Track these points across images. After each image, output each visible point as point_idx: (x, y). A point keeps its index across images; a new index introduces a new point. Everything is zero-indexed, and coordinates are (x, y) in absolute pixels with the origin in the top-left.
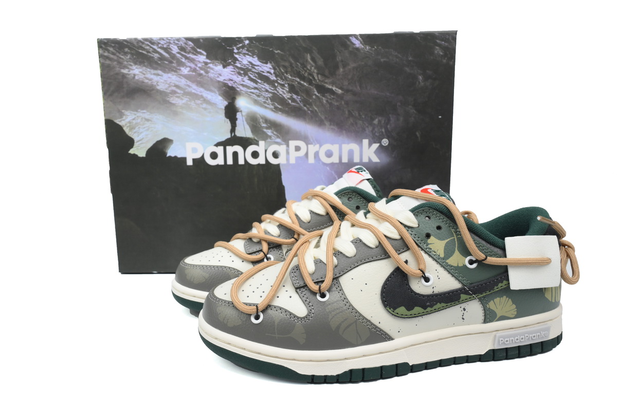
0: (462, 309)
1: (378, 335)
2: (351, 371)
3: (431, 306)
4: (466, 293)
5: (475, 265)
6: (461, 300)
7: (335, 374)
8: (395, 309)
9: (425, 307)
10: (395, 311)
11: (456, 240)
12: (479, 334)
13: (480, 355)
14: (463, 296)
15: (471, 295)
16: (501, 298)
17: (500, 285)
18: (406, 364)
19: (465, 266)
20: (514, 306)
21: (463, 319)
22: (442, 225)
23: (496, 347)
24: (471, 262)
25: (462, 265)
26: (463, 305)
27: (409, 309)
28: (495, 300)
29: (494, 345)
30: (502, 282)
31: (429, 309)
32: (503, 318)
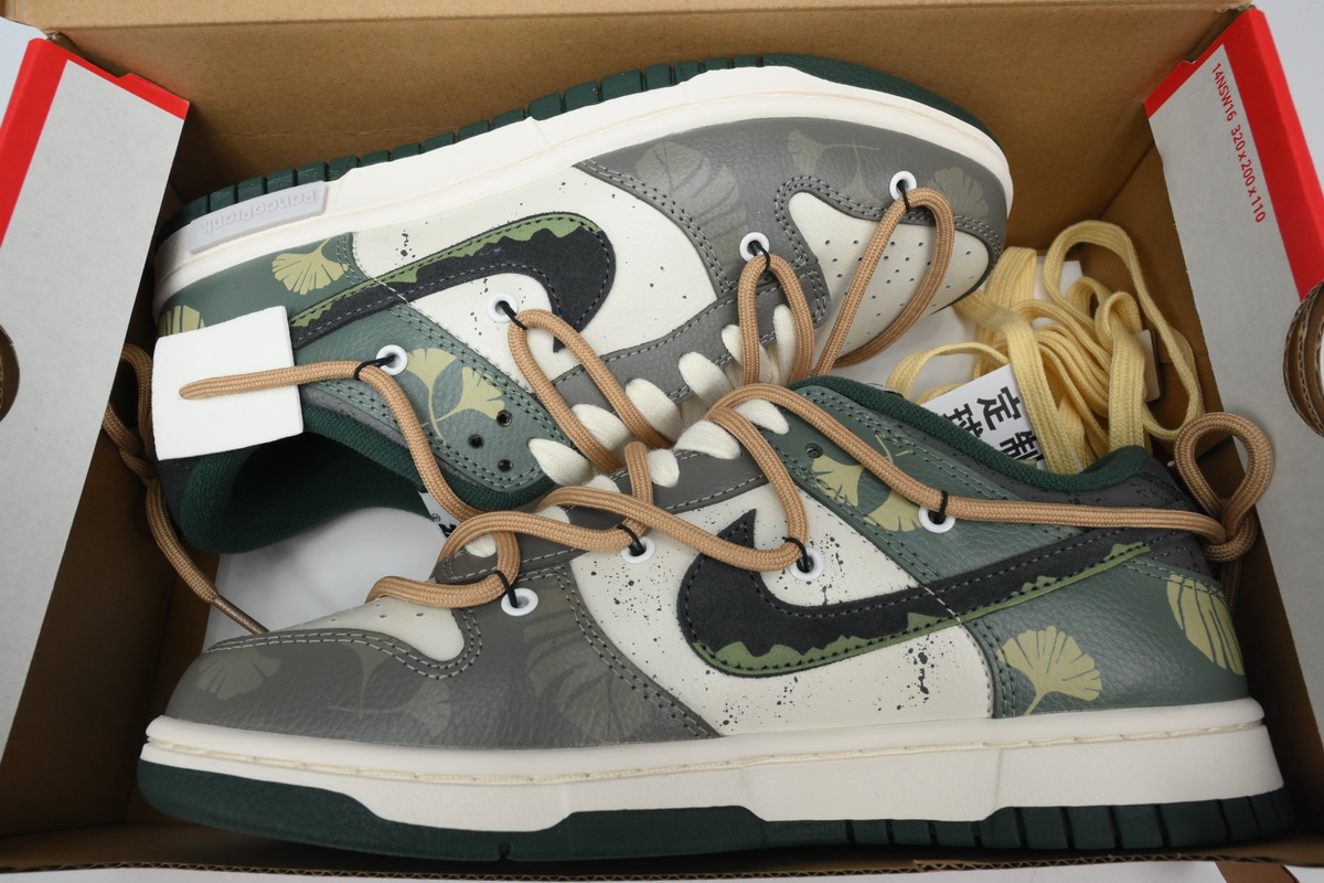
0: (410, 254)
1: (613, 168)
2: (673, 82)
3: (489, 246)
4: (402, 287)
5: (381, 354)
6: (415, 271)
7: (710, 73)
8: (580, 231)
9: (505, 242)
10: (579, 225)
11: (432, 417)
13: (358, 166)
14: (410, 278)
16: (312, 288)
17: (317, 316)
18: (539, 117)
19: (408, 349)
20: (278, 277)
21: (405, 235)
23: (320, 185)
24: (390, 360)
25: (414, 352)
26: (408, 260)
27: (546, 233)
28: (328, 282)
29: (327, 190)
30: (312, 321)
31: (495, 239)
32: (307, 249)
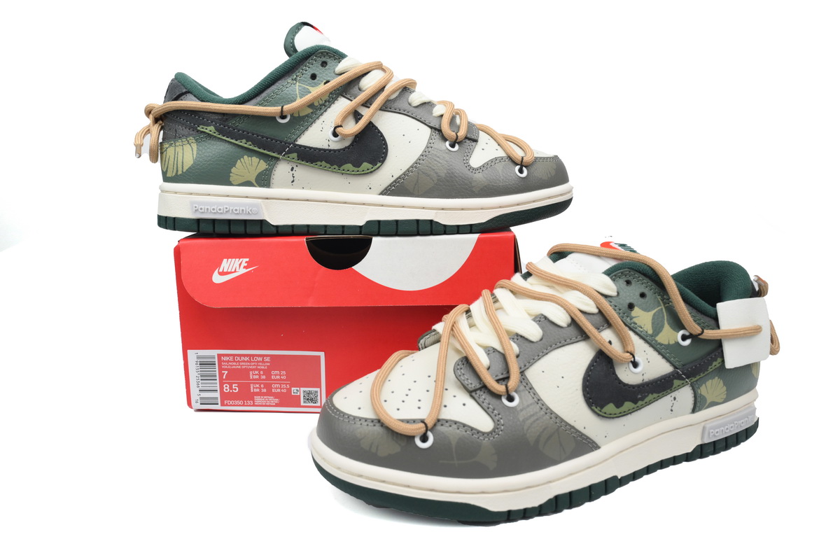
0: (672, 398)
1: (584, 445)
2: (556, 497)
3: (642, 399)
4: (679, 377)
5: (688, 342)
6: (674, 387)
7: (536, 504)
8: (602, 407)
9: (635, 402)
10: (602, 411)
11: (664, 310)
12: (686, 428)
13: (687, 454)
14: (676, 382)
15: (683, 379)
16: (714, 380)
17: (714, 363)
18: (615, 477)
19: (677, 343)
20: (725, 388)
21: (672, 410)
22: (646, 291)
23: (706, 441)
24: (684, 338)
25: (674, 342)
26: (673, 394)
27: (618, 406)
28: (707, 383)
29: (702, 438)
30: (716, 360)
31: (640, 403)
32: (714, 404)
